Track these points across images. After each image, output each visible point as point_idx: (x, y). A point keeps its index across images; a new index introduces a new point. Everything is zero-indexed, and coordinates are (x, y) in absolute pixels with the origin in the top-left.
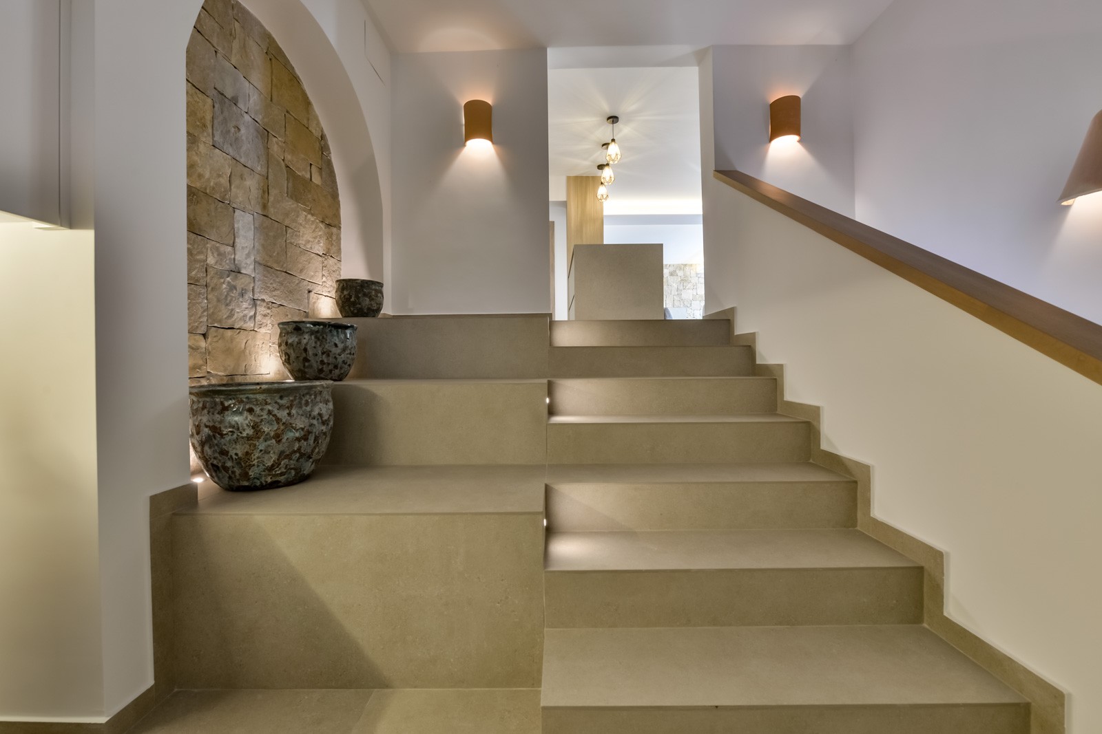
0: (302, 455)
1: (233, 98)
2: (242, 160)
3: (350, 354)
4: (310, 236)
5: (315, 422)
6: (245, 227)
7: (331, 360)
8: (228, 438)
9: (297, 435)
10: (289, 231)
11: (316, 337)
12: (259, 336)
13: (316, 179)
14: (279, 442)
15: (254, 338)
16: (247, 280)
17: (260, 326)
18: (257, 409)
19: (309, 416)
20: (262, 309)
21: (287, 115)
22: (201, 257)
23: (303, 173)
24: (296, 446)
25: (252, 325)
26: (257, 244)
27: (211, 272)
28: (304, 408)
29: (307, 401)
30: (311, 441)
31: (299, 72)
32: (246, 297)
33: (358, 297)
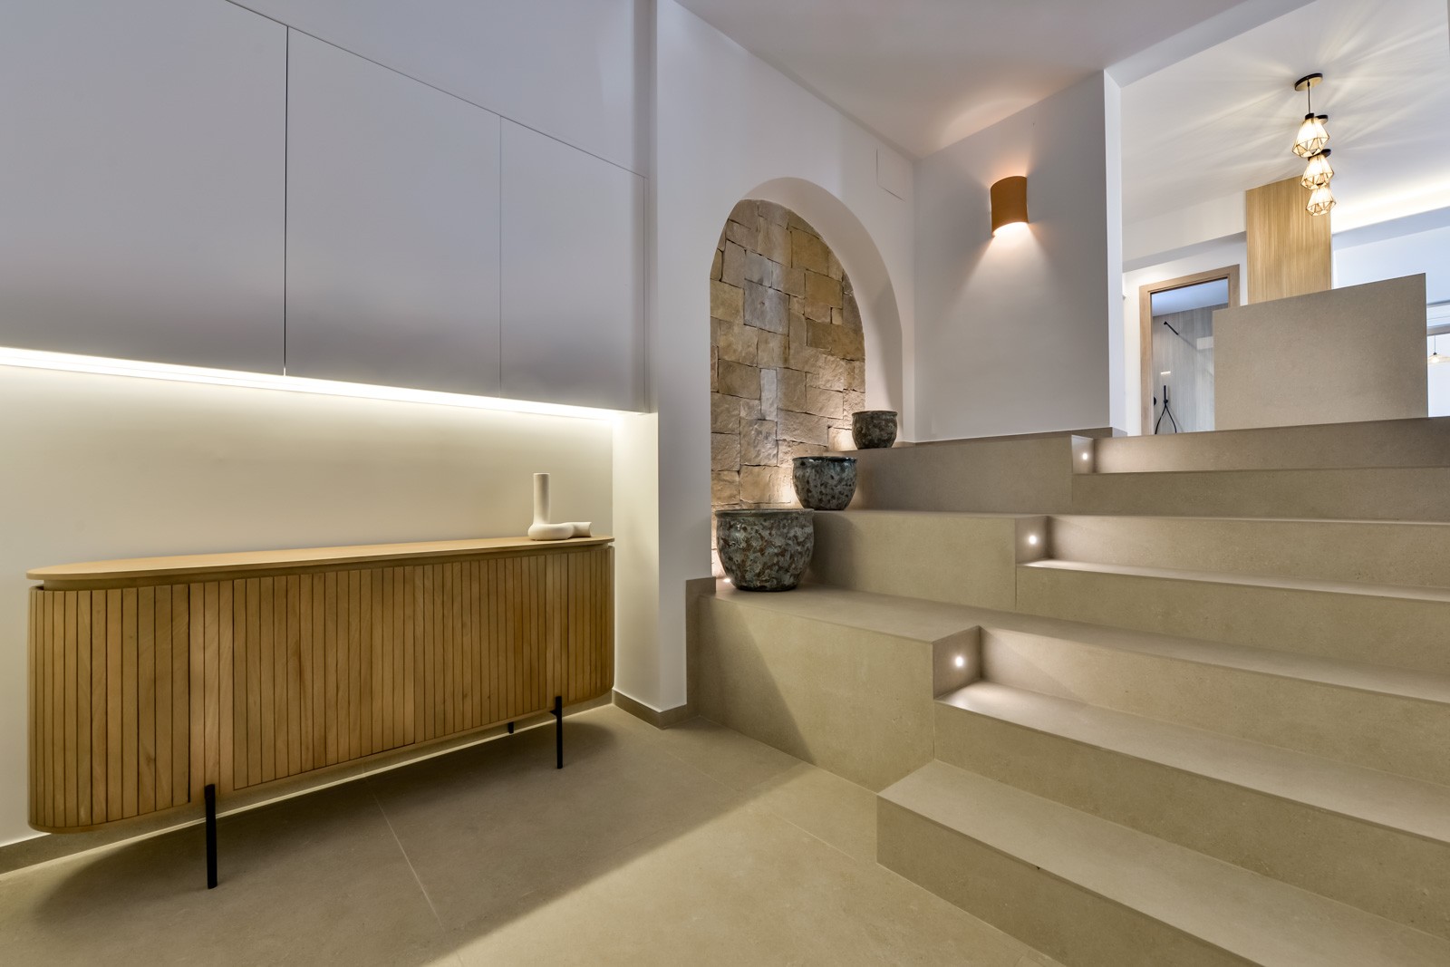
0: (780, 568)
1: (759, 280)
2: (767, 328)
3: (846, 485)
4: (831, 375)
5: (790, 542)
6: (770, 383)
7: (828, 491)
8: (732, 548)
9: (776, 551)
10: (809, 375)
11: (816, 471)
12: (781, 471)
13: (837, 320)
14: (763, 555)
15: (777, 472)
16: (771, 425)
17: (782, 462)
18: (749, 528)
19: (786, 536)
20: (783, 448)
21: (807, 272)
22: (736, 412)
23: (823, 319)
24: (775, 560)
25: (775, 462)
26: (779, 393)
27: (743, 423)
28: (782, 530)
29: (784, 525)
30: (788, 557)
31: (817, 229)
32: (770, 439)
33: (868, 429)
